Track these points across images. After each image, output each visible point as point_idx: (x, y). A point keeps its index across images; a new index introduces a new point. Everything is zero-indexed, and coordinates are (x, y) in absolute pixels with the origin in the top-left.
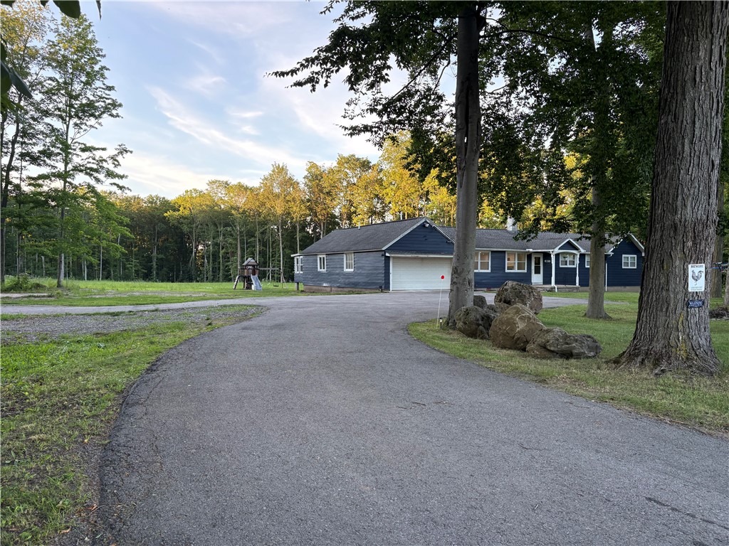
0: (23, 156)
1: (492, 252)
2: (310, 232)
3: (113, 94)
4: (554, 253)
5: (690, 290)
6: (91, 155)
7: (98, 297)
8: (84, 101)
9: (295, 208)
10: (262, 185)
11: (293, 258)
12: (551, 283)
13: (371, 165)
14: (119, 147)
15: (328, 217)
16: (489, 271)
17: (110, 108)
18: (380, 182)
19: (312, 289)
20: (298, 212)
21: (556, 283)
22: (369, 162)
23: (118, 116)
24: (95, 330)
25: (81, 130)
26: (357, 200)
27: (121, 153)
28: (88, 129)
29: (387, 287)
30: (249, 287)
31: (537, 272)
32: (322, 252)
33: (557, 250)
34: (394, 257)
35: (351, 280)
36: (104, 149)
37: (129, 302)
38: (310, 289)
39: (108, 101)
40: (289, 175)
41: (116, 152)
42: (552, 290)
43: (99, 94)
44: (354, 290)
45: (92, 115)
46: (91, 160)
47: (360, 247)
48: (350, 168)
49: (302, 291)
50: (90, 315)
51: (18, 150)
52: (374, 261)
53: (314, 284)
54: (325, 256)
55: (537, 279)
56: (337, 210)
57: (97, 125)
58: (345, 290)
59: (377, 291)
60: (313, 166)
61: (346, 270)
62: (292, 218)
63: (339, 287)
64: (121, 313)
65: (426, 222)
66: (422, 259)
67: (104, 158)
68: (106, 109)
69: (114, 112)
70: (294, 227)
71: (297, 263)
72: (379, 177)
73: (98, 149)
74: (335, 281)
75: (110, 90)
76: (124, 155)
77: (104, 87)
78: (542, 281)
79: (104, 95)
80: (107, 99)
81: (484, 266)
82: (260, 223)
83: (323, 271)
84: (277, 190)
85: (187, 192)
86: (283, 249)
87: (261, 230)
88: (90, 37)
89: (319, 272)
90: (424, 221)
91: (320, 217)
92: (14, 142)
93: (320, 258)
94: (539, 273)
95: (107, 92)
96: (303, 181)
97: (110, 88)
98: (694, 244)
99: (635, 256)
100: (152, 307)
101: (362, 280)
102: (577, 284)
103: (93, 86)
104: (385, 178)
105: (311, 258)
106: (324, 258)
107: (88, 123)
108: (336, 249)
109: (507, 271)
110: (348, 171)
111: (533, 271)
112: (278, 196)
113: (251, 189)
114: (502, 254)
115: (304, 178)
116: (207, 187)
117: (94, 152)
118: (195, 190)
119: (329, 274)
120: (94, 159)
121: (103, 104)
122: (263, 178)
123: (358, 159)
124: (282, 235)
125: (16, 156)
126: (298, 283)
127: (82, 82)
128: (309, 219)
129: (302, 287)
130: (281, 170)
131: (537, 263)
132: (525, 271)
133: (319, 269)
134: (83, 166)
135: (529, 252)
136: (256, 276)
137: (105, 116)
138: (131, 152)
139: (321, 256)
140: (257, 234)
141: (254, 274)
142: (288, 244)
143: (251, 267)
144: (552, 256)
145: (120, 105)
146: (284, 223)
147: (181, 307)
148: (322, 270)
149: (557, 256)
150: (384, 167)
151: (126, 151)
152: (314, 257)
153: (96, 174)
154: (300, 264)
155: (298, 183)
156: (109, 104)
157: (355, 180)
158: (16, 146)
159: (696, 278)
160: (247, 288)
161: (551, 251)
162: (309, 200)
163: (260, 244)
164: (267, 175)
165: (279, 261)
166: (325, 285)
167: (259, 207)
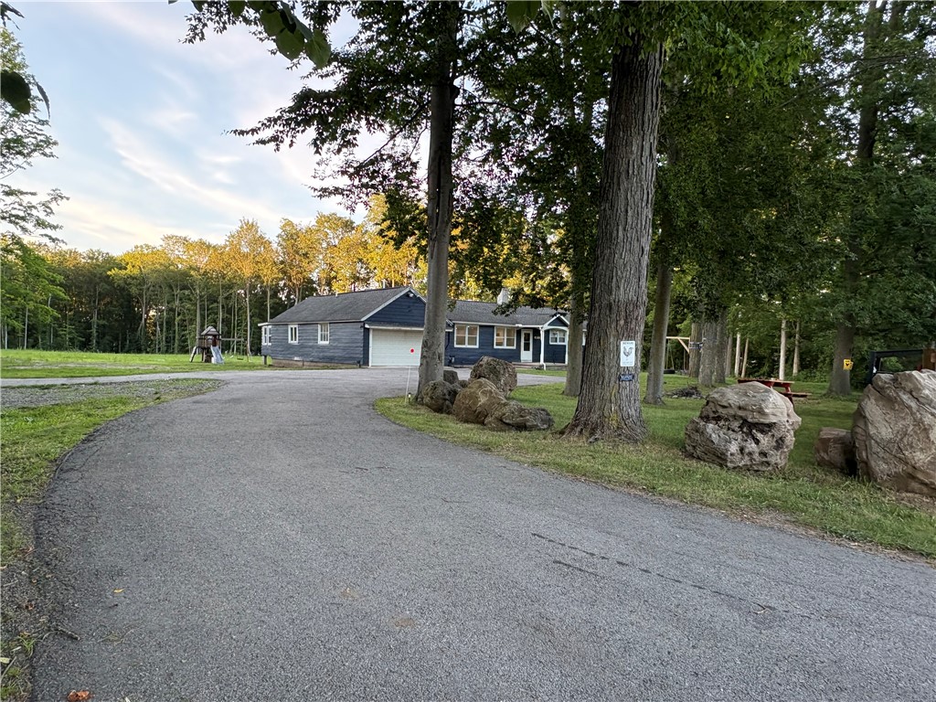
1: (481, 326)
2: (284, 299)
3: (46, 130)
4: (543, 329)
5: (622, 365)
6: (18, 200)
7: (22, 368)
8: (10, 136)
9: (265, 271)
10: (228, 243)
11: (260, 328)
12: (539, 361)
13: (355, 225)
14: (52, 192)
15: (304, 282)
16: (477, 347)
17: (42, 146)
18: (365, 245)
19: (281, 363)
20: (269, 275)
21: (545, 361)
22: (352, 223)
23: (52, 155)
24: (20, 404)
25: (6, 170)
26: (338, 263)
27: (55, 199)
28: (14, 169)
29: (366, 362)
30: (208, 360)
31: (527, 348)
32: (293, 322)
33: (546, 327)
34: (374, 330)
35: (326, 354)
36: (33, 194)
37: (62, 374)
38: (278, 363)
39: (40, 138)
40: (259, 234)
41: (49, 198)
42: (540, 368)
43: (29, 128)
44: (329, 365)
45: (20, 153)
46: (16, 206)
47: (338, 317)
48: (330, 228)
49: (270, 366)
50: (14, 388)
52: (350, 333)
53: (284, 356)
54: (296, 326)
55: (526, 356)
56: (315, 274)
57: (25, 165)
58: (319, 364)
59: (355, 366)
60: (289, 223)
61: (321, 343)
62: (263, 282)
63: (312, 361)
64: (52, 386)
65: (410, 291)
66: (406, 331)
67: (34, 204)
68: (37, 147)
69: (47, 151)
70: (264, 292)
71: (265, 333)
72: (363, 240)
73: (26, 193)
74: (308, 355)
75: (43, 124)
76: (59, 202)
77: (35, 120)
78: (531, 358)
79: (35, 130)
80: (38, 134)
81: (472, 341)
82: (224, 286)
83: (295, 342)
84: (245, 250)
85: (136, 247)
86: (251, 317)
87: (225, 295)
88: (18, 60)
89: (290, 344)
90: (407, 290)
91: (295, 282)
93: (292, 329)
94: (529, 350)
95: (39, 127)
96: (276, 239)
97: (43, 123)
98: (626, 322)
100: (90, 380)
101: (338, 353)
102: (566, 363)
103: (22, 119)
104: (370, 241)
105: (281, 329)
106: (295, 329)
107: (14, 162)
108: (309, 319)
109: (495, 347)
110: (328, 231)
111: (522, 348)
112: (246, 256)
113: (214, 247)
114: (491, 329)
115: (278, 237)
116: (162, 243)
117: (21, 197)
118: (147, 245)
119: (301, 346)
120: (21, 205)
121: (33, 141)
122: (229, 234)
123: (340, 218)
124: (250, 301)
126: (266, 357)
127: (7, 113)
128: (282, 283)
129: (270, 361)
130: (250, 227)
131: (527, 339)
132: (514, 347)
133: (290, 341)
134: (6, 212)
135: (518, 327)
136: (217, 347)
137: (36, 154)
138: (68, 199)
139: (293, 327)
140: (220, 299)
141: (215, 345)
142: (257, 311)
143: (211, 337)
144: (541, 332)
145: (55, 143)
146: (253, 287)
147: (126, 380)
148: (293, 342)
149: (547, 332)
150: (369, 229)
151: (62, 198)
152: (284, 328)
153: (22, 223)
154: (268, 335)
155: (270, 243)
156: (41, 141)
157: (337, 241)
159: (627, 355)
160: (206, 361)
161: (540, 326)
162: (282, 262)
163: (223, 311)
164: (234, 232)
165: (246, 331)
166: (296, 359)
167: (223, 267)
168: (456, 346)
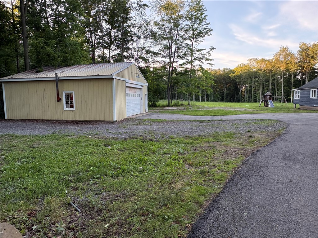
0: (178, 56)
2: (299, 78)
3: (209, 26)
6: (200, 53)
8: (198, 31)
9: (291, 67)
10: (274, 58)
11: (293, 91)
14: (211, 48)
15: (311, 69)
17: (208, 32)
19: (305, 108)
20: (292, 68)
23: (211, 35)
25: (197, 43)
27: (211, 50)
28: (200, 42)
32: (314, 87)
36: (205, 49)
38: (304, 108)
39: (207, 29)
40: (289, 51)
41: (209, 50)
43: (204, 27)
45: (201, 36)
46: (200, 55)
49: (299, 109)
51: (176, 55)
53: (307, 105)
54: (316, 89)
57: (203, 40)
62: (290, 72)
67: (205, 53)
68: (207, 33)
69: (209, 33)
70: (290, 76)
71: (296, 94)
73: (203, 50)
75: (208, 25)
76: (213, 51)
77: (206, 24)
79: (206, 27)
80: (207, 28)
82: (272, 75)
84: (282, 59)
86: (283, 86)
87: (272, 79)
88: (201, 4)
89: (311, 98)
91: (306, 70)
92: (175, 52)
93: (313, 91)
95: (207, 26)
96: (297, 52)
97: (208, 24)
103: (202, 25)
105: (306, 91)
106: (315, 91)
107: (200, 40)
112: (282, 62)
113: (268, 60)
116: (248, 62)
117: (201, 51)
118: (242, 64)
119: (317, 100)
120: (201, 54)
121: (205, 31)
122: (275, 54)
124: (283, 80)
125: (175, 57)
126: (296, 104)
127: (198, 24)
128: (298, 71)
129: (298, 106)
130: (285, 49)
133: (311, 97)
134: (197, 57)
136: (271, 100)
137: (206, 35)
138: (215, 49)
139: (314, 90)
140: (270, 81)
141: (270, 99)
142: (286, 84)
143: (268, 96)
145: (212, 30)
146: (285, 74)
148: (314, 97)
151: (213, 49)
152: (308, 90)
153: (202, 60)
154: (297, 94)
155: (294, 55)
156: (207, 30)
158: (176, 53)
160: (266, 106)
162: (299, 62)
163: (271, 85)
164: (277, 52)
165: (281, 92)
166: (315, 106)
167: (272, 68)
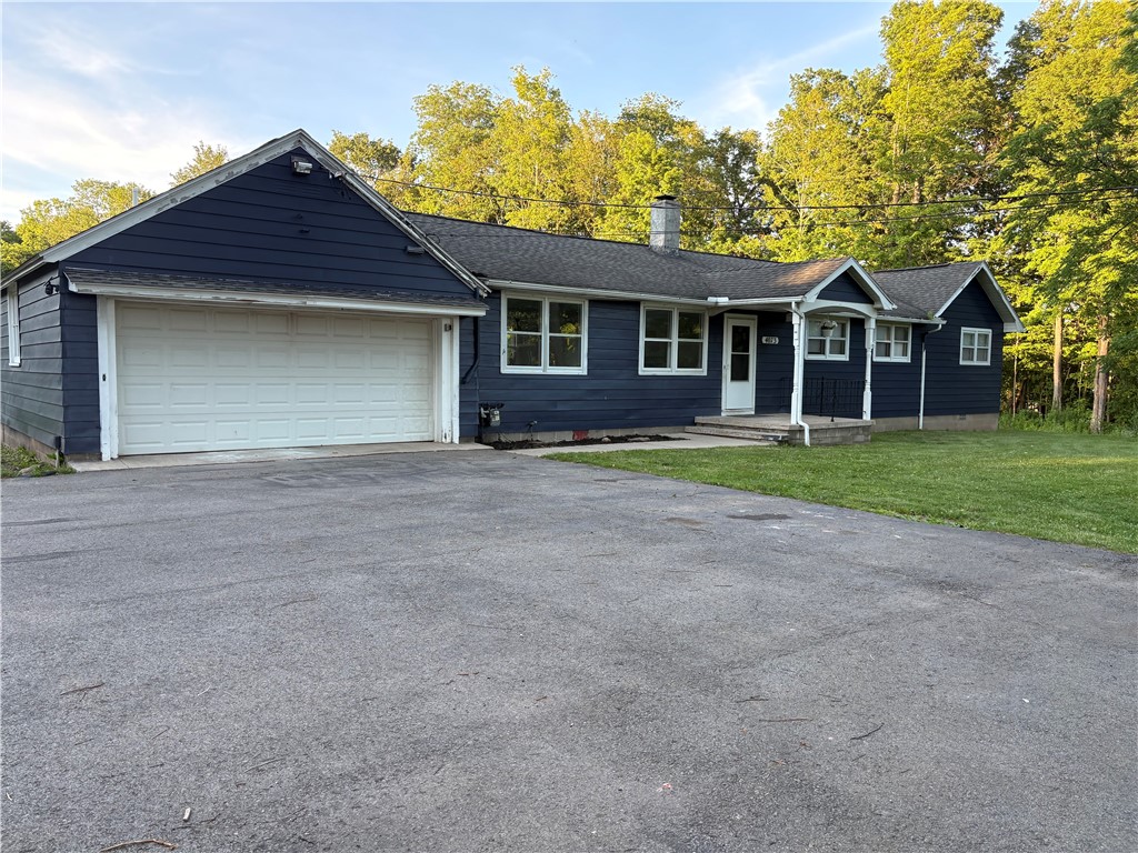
1: (595, 302)
4: (804, 309)
12: (787, 409)
16: (582, 370)
21: (807, 413)
29: (87, 444)
31: (740, 374)
33: (812, 301)
42: (791, 439)
55: (738, 396)
59: (53, 459)
78: (752, 404)
81: (564, 352)
94: (745, 378)
99: (989, 332)
102: (867, 416)
109: (643, 371)
111: (727, 373)
114: (629, 314)
131: (741, 346)
132: (703, 371)
135: (716, 306)
144: (795, 320)
149: (812, 317)
161: (793, 300)
168: (506, 369)
